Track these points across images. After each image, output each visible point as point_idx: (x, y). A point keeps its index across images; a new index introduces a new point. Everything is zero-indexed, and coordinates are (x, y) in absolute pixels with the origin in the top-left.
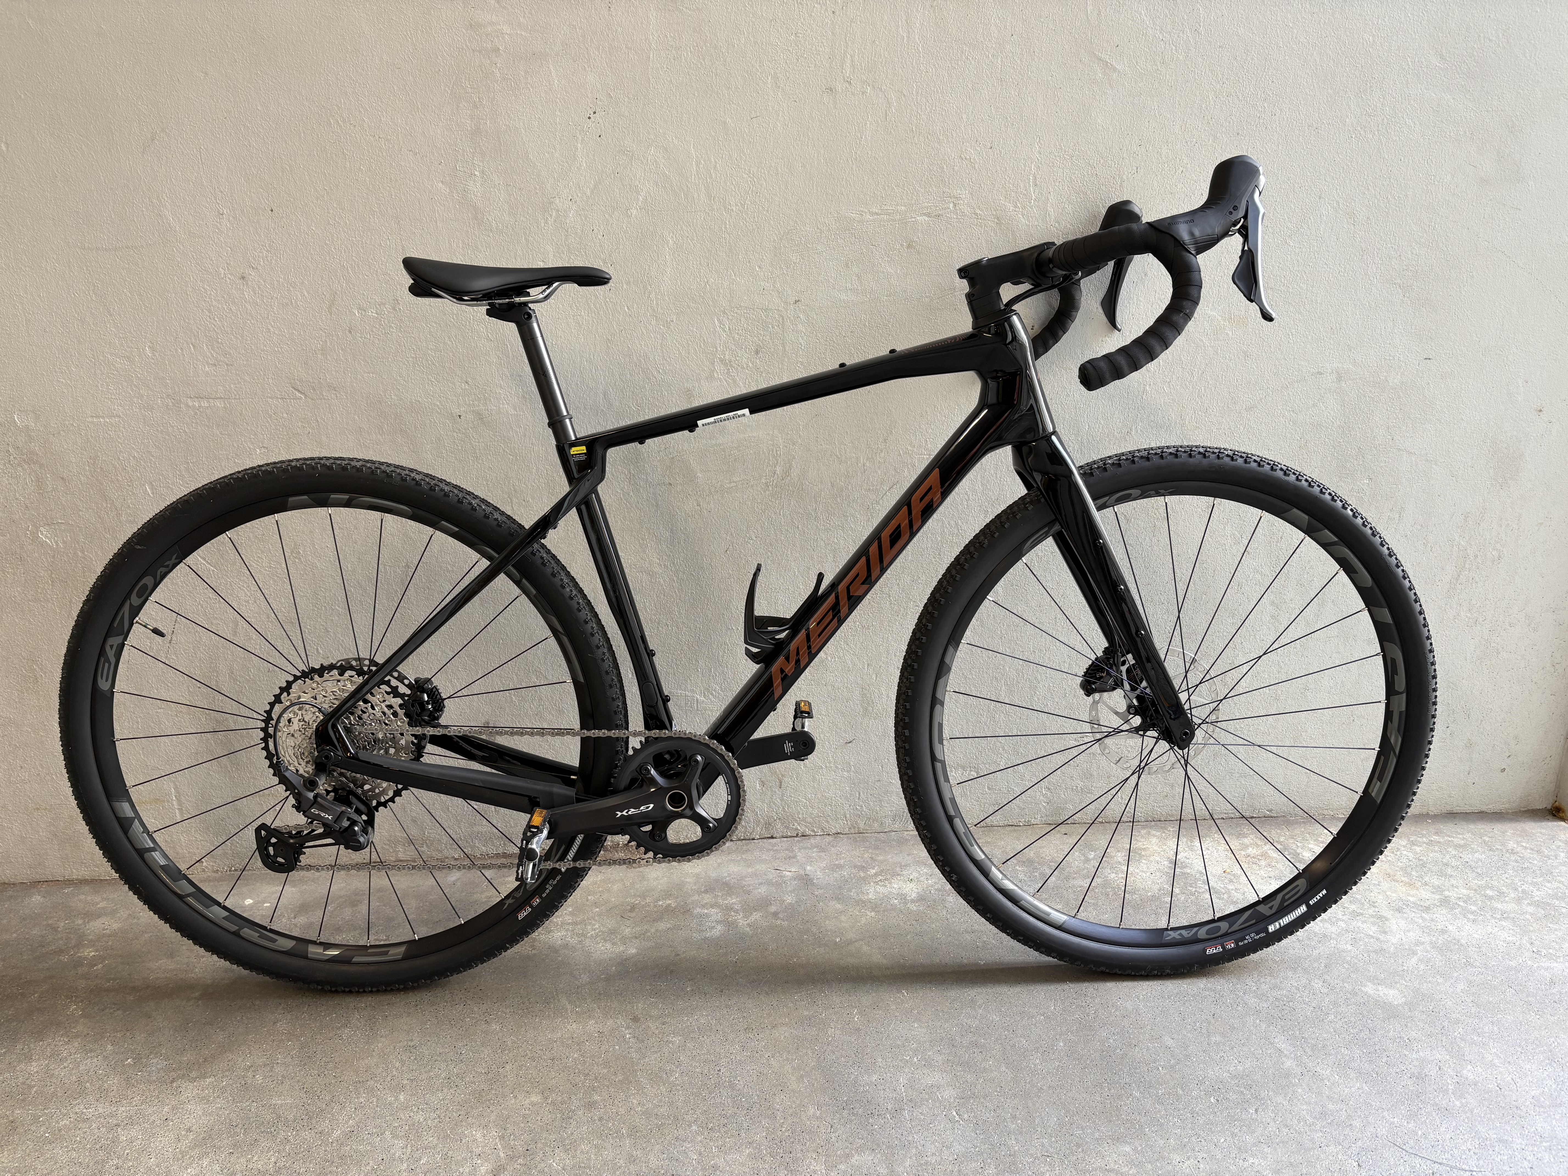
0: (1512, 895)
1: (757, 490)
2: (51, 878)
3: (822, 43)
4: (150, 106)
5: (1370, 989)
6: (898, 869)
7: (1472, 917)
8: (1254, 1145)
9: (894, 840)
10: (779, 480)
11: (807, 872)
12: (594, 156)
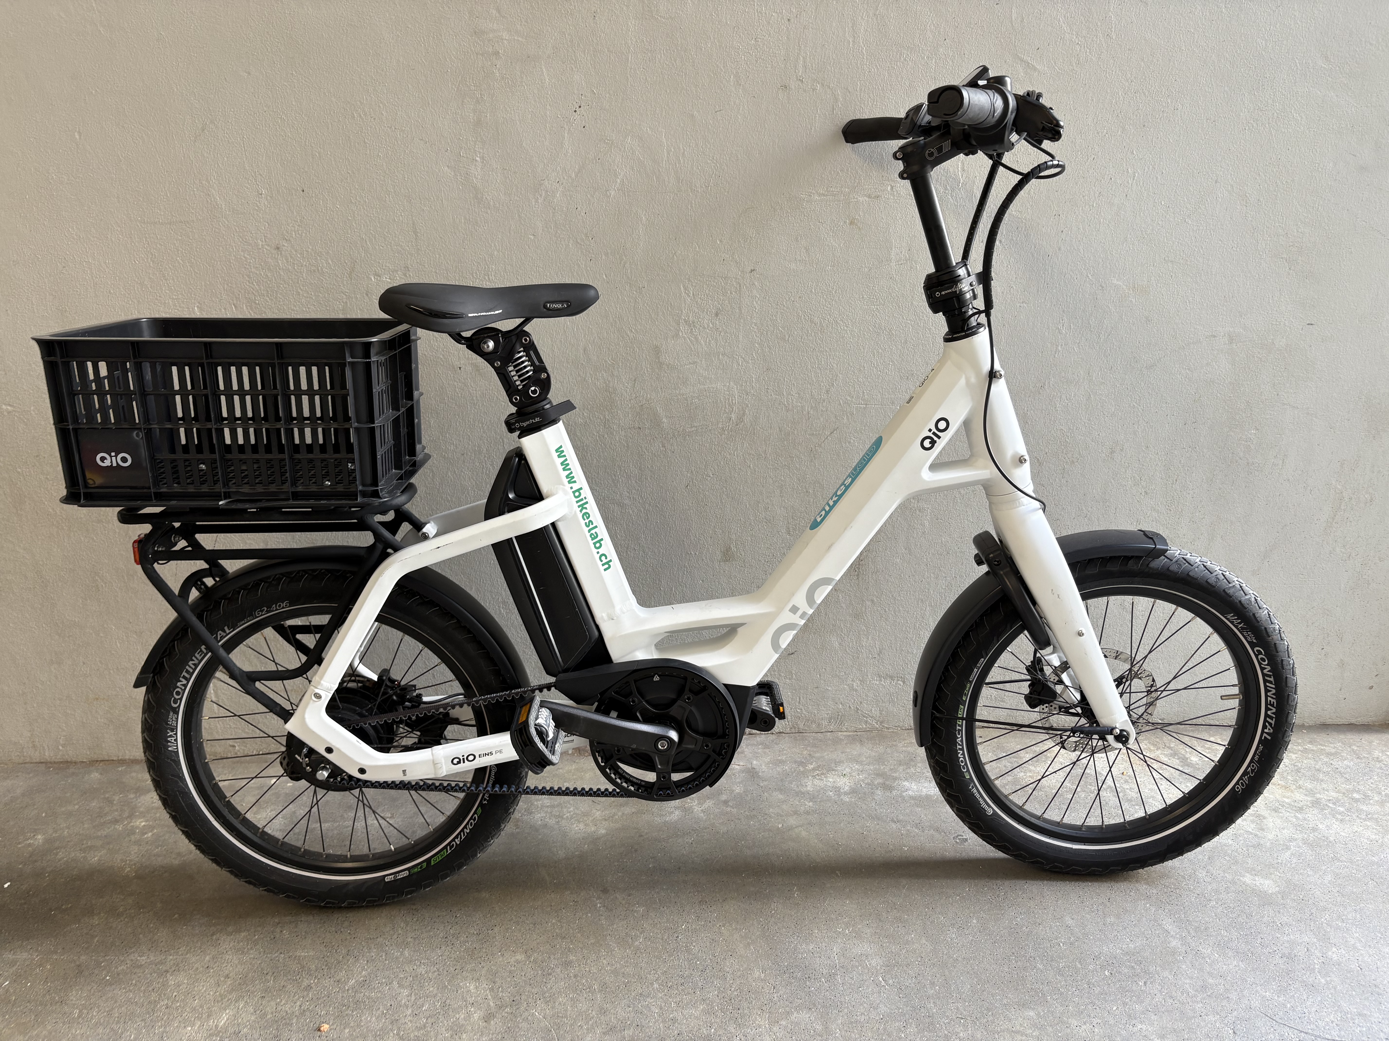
0: (1376, 799)
1: (715, 434)
2: (106, 758)
3: (779, 46)
4: (201, 100)
5: (1248, 879)
6: (833, 765)
7: (1339, 817)
8: (1143, 1013)
9: (829, 739)
10: (734, 425)
11: (754, 766)
12: (579, 144)
